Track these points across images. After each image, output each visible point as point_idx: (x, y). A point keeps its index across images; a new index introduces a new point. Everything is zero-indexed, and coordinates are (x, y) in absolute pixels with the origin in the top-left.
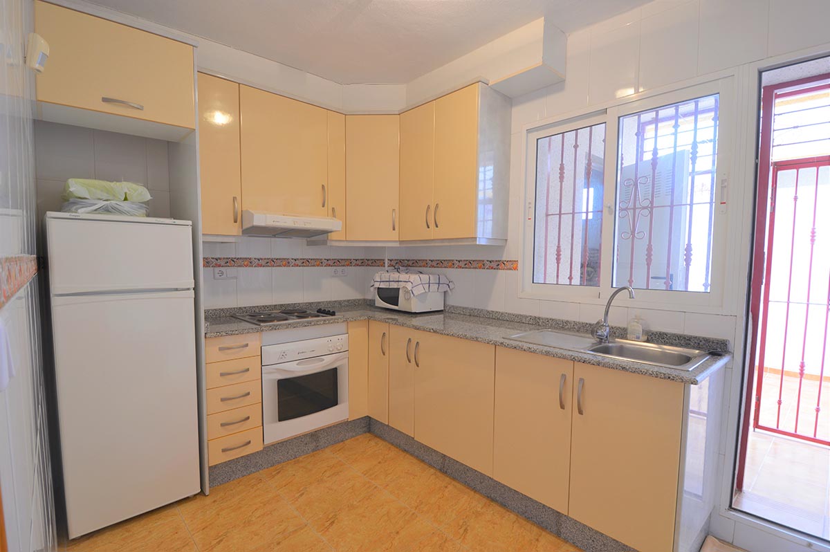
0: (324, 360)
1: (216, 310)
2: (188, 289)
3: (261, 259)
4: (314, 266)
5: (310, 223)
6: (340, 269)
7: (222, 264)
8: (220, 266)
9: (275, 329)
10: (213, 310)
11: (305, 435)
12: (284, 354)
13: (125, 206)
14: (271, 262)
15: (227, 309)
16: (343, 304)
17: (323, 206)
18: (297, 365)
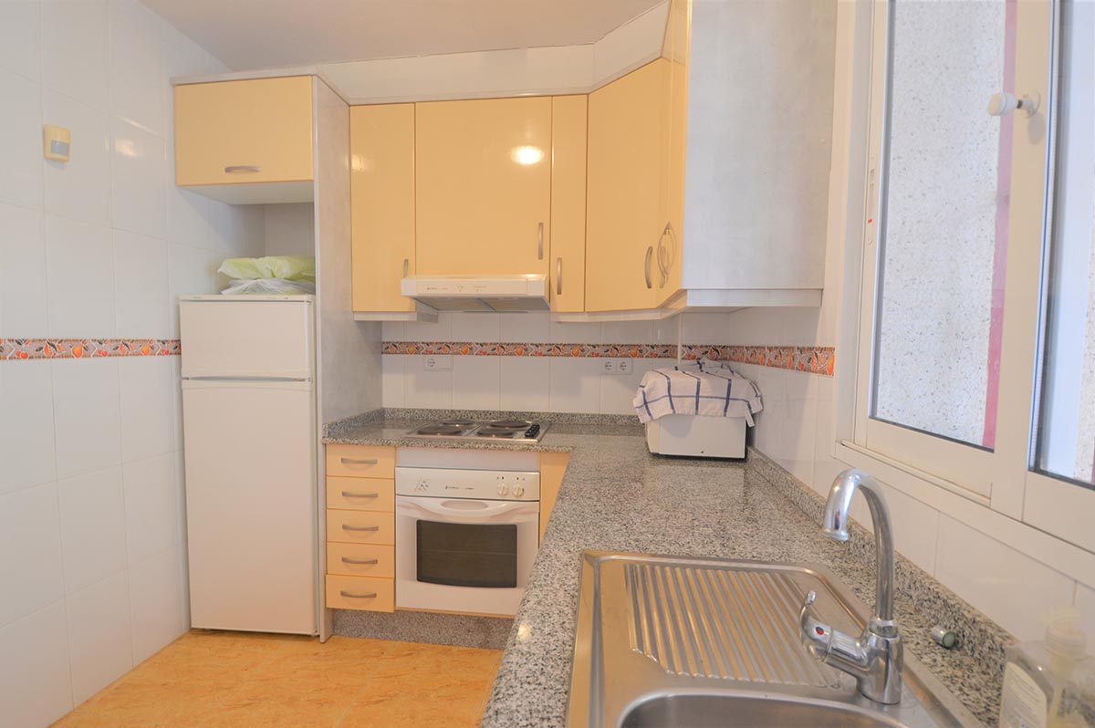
0: (486, 506)
1: (423, 410)
2: (303, 380)
3: (486, 344)
4: (568, 355)
5: (484, 287)
6: (615, 362)
7: (435, 350)
8: (431, 353)
9: (408, 446)
10: (419, 410)
11: (468, 617)
12: (424, 485)
13: (269, 283)
14: (500, 349)
15: (436, 411)
16: (619, 422)
17: (541, 257)
18: (444, 504)
